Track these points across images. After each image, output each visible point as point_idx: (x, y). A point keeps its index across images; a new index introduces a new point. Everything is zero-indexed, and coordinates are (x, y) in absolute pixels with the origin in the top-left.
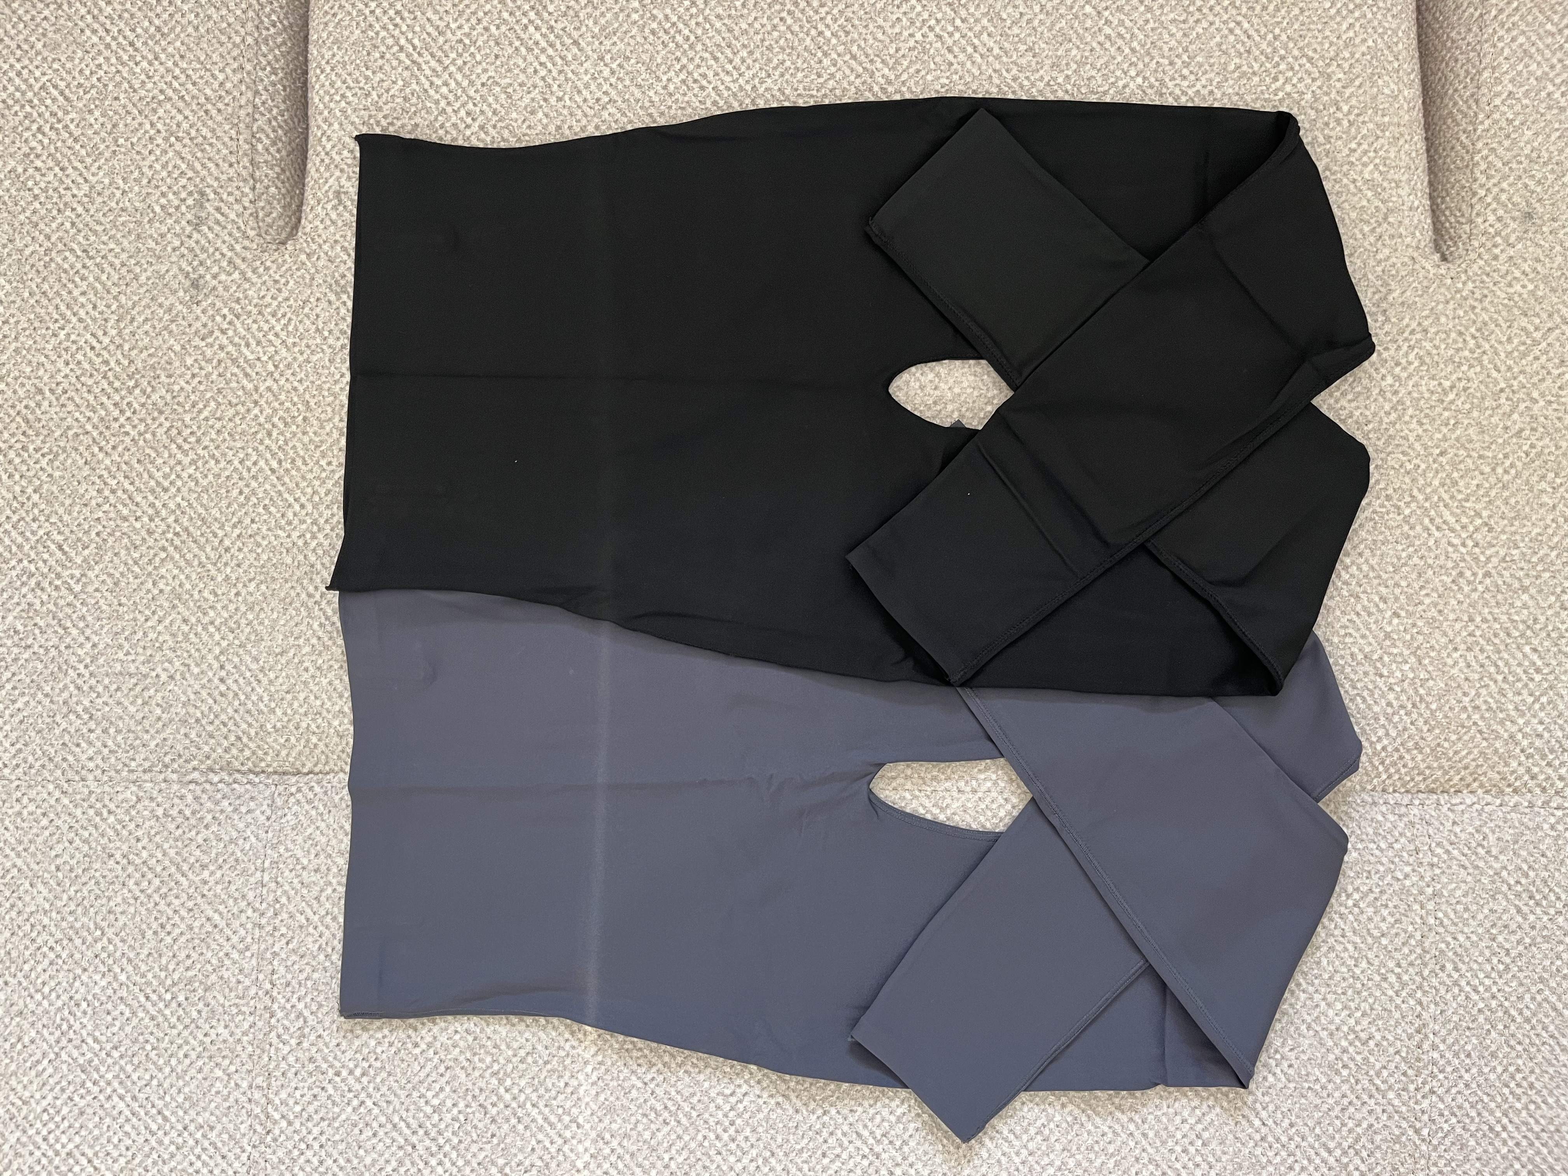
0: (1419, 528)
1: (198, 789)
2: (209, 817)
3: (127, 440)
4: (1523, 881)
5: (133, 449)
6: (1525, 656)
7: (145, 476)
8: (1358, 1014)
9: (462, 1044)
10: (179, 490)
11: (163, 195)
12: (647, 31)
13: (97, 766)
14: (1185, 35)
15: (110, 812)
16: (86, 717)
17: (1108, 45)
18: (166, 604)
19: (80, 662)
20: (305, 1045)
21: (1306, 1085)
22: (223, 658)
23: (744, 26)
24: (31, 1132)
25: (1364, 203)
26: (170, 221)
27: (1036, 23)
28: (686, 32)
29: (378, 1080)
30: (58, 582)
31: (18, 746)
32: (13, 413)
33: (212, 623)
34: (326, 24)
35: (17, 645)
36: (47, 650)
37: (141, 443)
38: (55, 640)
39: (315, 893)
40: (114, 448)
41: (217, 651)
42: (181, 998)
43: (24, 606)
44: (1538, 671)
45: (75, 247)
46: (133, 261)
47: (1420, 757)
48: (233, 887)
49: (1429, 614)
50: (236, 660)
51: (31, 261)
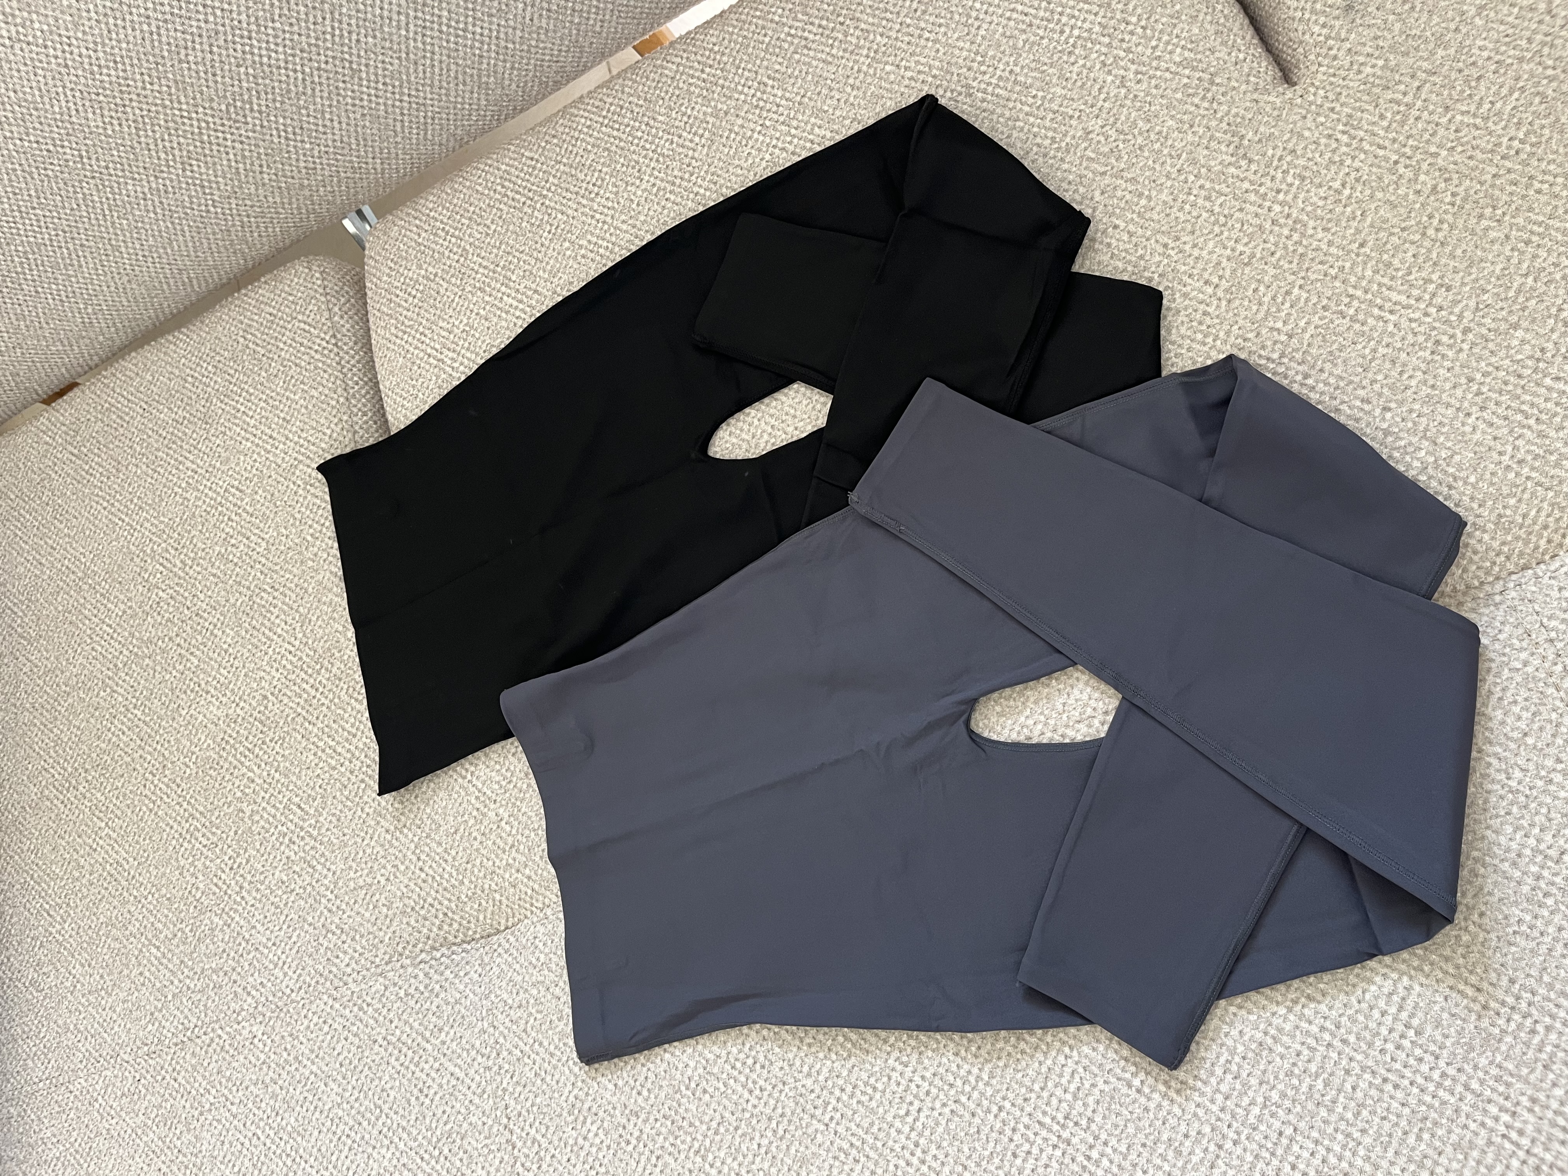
0: (1371, 321)
1: (427, 967)
2: (438, 987)
3: (324, 708)
5: (329, 714)
7: (340, 730)
10: (363, 732)
11: (310, 526)
12: (579, 258)
13: (353, 970)
15: (368, 1005)
16: (339, 932)
18: (373, 823)
19: (327, 889)
22: (418, 851)
26: (318, 543)
28: (605, 244)
30: (302, 834)
31: (298, 972)
32: (252, 720)
33: (405, 826)
35: (285, 893)
36: (305, 889)
37: (333, 707)
40: (317, 718)
41: (412, 846)
45: (266, 587)
46: (302, 581)
48: (464, 1041)
49: (1423, 394)
50: (427, 849)
51: (242, 609)
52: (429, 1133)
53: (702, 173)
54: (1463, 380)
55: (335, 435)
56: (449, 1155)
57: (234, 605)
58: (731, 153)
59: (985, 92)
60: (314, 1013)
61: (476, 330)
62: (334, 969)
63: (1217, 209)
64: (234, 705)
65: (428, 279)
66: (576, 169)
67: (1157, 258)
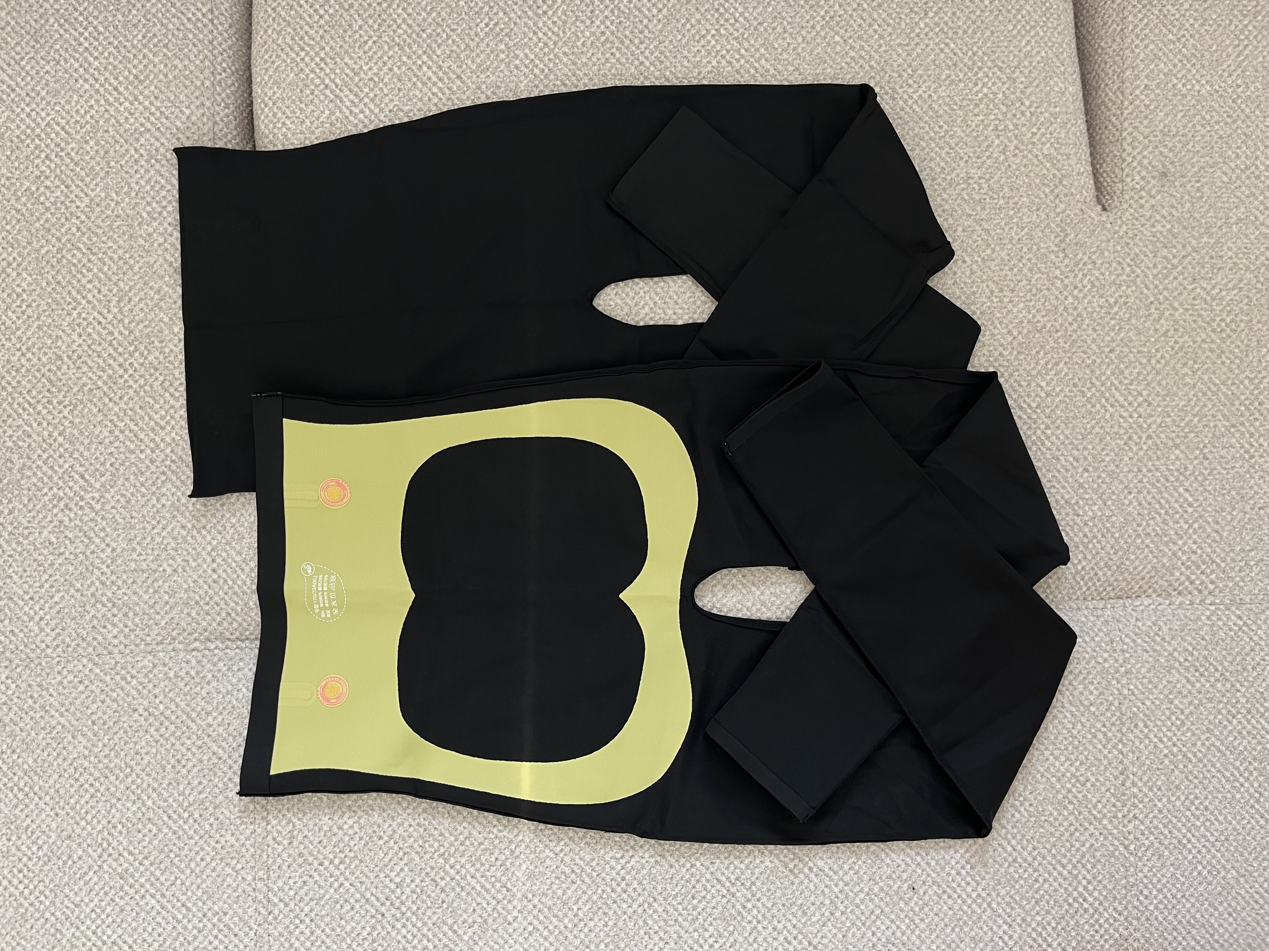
0: (1098, 406)
1: (200, 655)
2: (210, 675)
3: (131, 392)
4: (1190, 658)
5: (136, 399)
6: (1180, 494)
7: (147, 418)
8: (1078, 764)
9: (415, 834)
10: (173, 428)
11: (149, 204)
12: (512, 66)
13: (121, 642)
14: (909, 55)
15: (132, 677)
16: (110, 605)
17: (853, 64)
18: (168, 515)
19: (103, 563)
20: (295, 843)
21: (1043, 818)
22: (214, 554)
23: (584, 60)
24: (83, 928)
25: (1045, 172)
26: (155, 224)
27: (800, 50)
29: (353, 866)
30: (82, 503)
31: (57, 631)
32: (38, 375)
33: (204, 527)
34: (267, 69)
35: (52, 554)
36: (76, 556)
37: (142, 393)
38: (82, 548)
40: (121, 398)
41: (209, 548)
42: (196, 815)
43: (56, 523)
44: (1190, 505)
45: (81, 246)
46: (128, 256)
47: (1109, 573)
49: (1110, 469)
50: (224, 554)
51: (46, 258)
52: (181, 798)
53: (652, 47)
54: (1135, 470)
55: (194, 118)
56: (199, 819)
57: (38, 251)
58: (683, 41)
59: (905, 102)
60: (69, 672)
62: (99, 638)
63: (1033, 282)
64: (19, 353)
67: (984, 300)
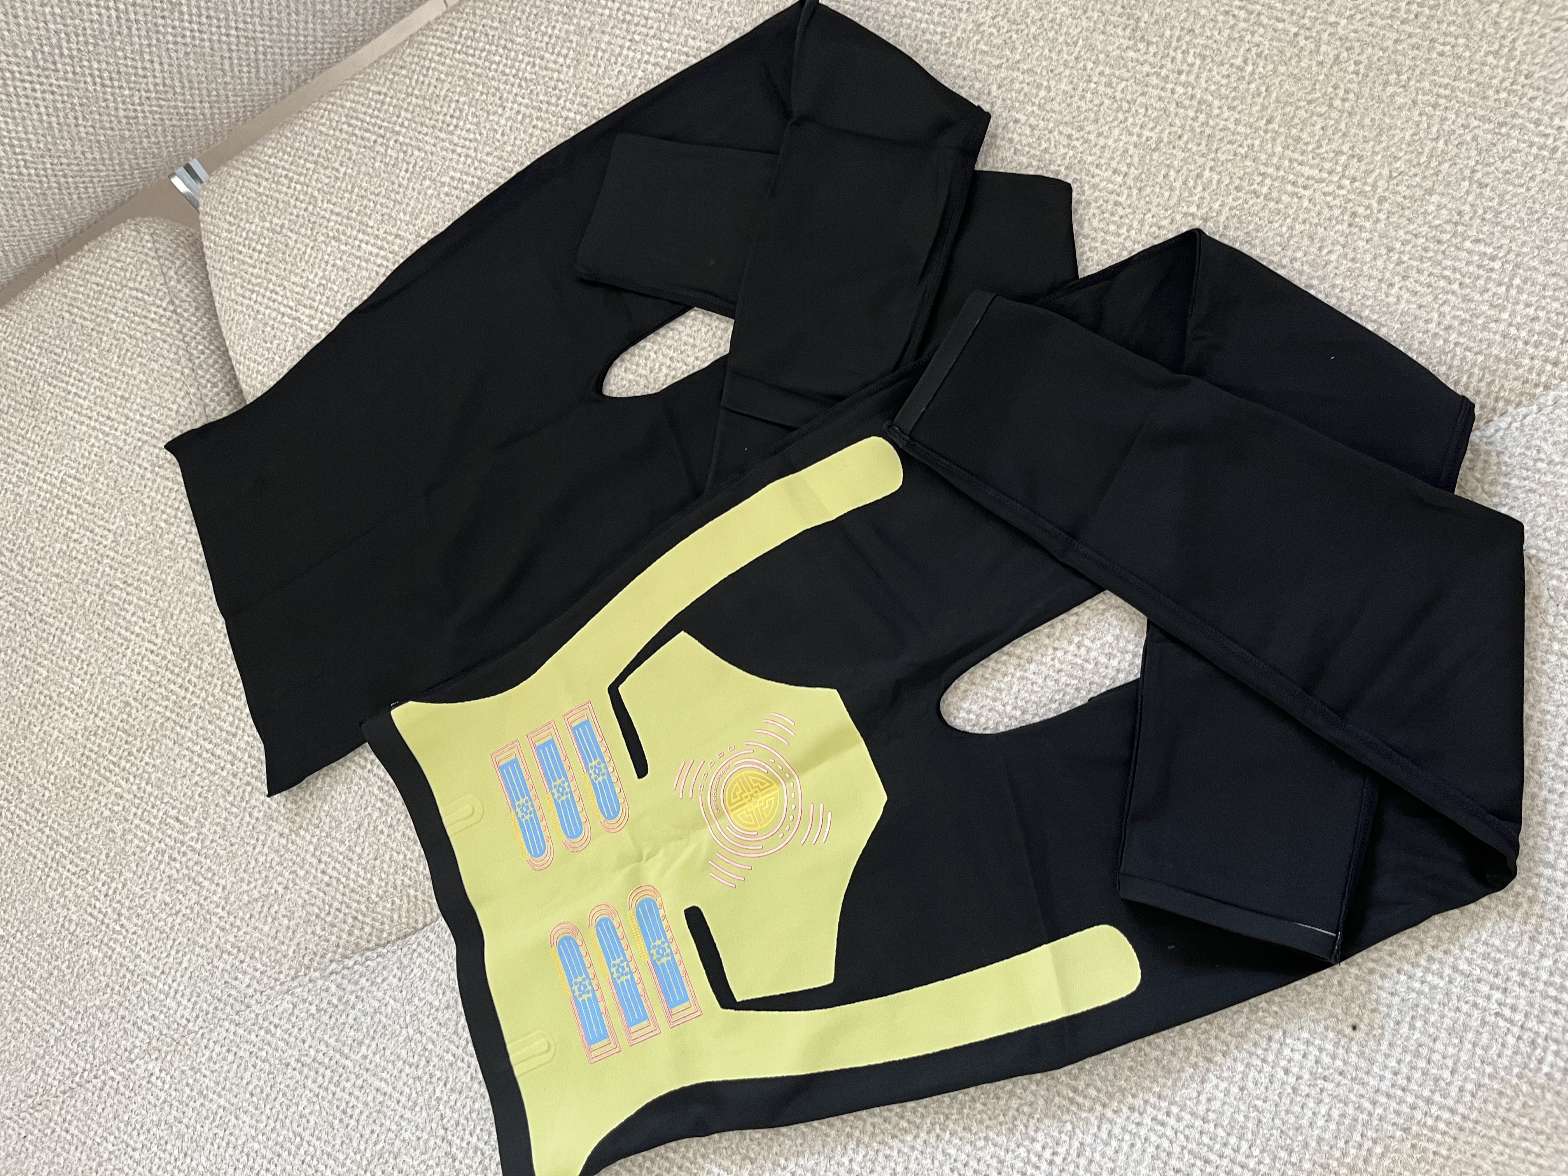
1: (339, 977)
2: (353, 998)
3: (197, 709)
5: (203, 715)
7: (218, 731)
10: (244, 731)
11: (163, 512)
12: (442, 196)
13: (255, 990)
15: (276, 1026)
16: (235, 951)
18: (264, 828)
19: (217, 906)
22: (318, 853)
26: (173, 529)
28: (470, 179)
30: (183, 849)
31: (193, 1000)
32: (114, 730)
33: (301, 827)
35: (170, 915)
36: (192, 909)
37: (207, 707)
38: (195, 898)
39: (452, 1028)
40: (190, 721)
41: (312, 848)
43: (166, 880)
45: (117, 583)
46: (158, 572)
48: (388, 1053)
50: (328, 849)
51: (92, 609)
52: (358, 1156)
53: (570, 96)
54: (1383, 251)
55: (182, 410)
57: (83, 606)
58: (600, 72)
60: (215, 1043)
61: (334, 282)
64: (92, 716)
65: (274, 231)
66: (430, 101)
